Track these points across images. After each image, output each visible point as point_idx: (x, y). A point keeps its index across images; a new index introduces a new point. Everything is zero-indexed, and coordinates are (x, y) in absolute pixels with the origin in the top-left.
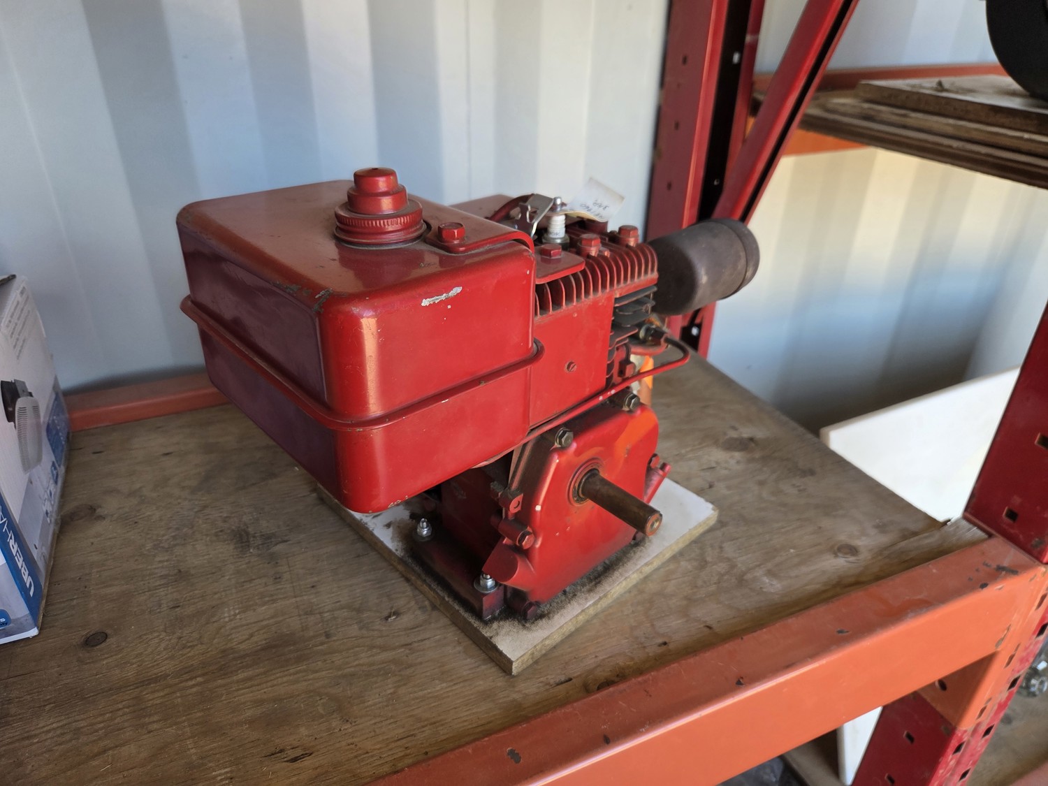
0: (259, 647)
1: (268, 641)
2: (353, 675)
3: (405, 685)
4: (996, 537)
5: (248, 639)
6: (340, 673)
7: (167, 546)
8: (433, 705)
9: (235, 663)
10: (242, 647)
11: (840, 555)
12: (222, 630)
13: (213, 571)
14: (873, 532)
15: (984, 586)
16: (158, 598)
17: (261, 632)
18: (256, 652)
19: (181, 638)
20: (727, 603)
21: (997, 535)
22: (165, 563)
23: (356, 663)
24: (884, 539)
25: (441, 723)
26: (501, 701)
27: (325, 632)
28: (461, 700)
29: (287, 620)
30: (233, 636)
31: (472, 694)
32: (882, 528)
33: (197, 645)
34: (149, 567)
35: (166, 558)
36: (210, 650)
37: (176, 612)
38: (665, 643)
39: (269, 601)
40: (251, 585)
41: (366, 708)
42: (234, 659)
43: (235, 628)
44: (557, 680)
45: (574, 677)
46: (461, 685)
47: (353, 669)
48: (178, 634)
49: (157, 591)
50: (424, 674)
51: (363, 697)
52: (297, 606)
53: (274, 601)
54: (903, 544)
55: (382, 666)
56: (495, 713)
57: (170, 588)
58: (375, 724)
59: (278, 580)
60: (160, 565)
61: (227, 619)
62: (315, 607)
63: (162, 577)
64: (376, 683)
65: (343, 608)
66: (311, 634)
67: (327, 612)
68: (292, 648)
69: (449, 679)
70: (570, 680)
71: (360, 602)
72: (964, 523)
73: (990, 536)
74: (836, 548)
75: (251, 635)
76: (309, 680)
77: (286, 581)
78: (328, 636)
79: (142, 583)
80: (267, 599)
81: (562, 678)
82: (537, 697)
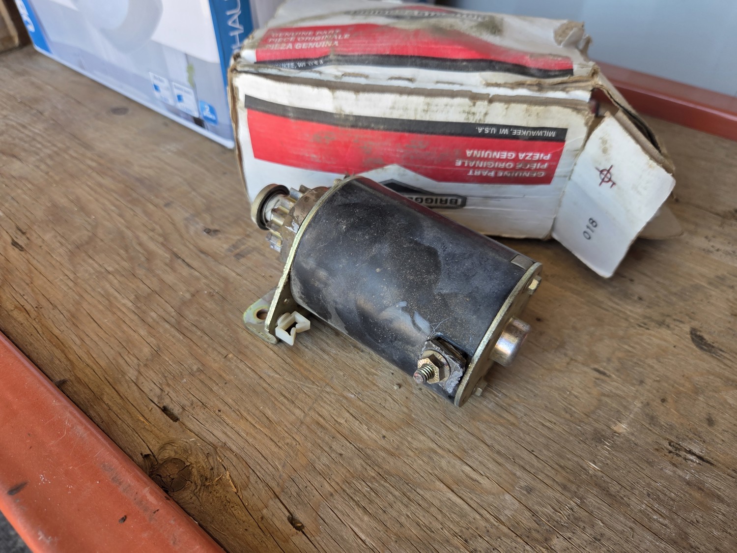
2: (123, 237)
5: (146, 168)
6: (124, 229)
10: (136, 168)
12: (152, 153)
18: (133, 177)
23: (139, 233)
26: (120, 361)
27: (171, 201)
29: (176, 176)
31: (124, 332)
41: (85, 262)
44: (171, 406)
45: (182, 423)
46: (135, 318)
47: (131, 235)
50: (140, 283)
58: (66, 275)
64: (118, 255)
65: (206, 199)
66: (166, 195)
68: (145, 192)
78: (167, 204)
81: (176, 410)
82: (137, 394)
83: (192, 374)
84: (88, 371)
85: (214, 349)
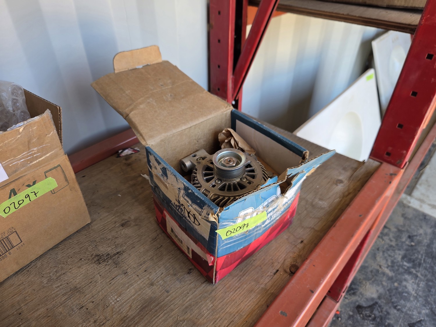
0: (138, 310)
1: (140, 306)
2: (190, 305)
3: (215, 300)
4: (383, 163)
5: (130, 309)
6: (184, 307)
7: (55, 278)
8: (232, 304)
9: (131, 323)
10: (130, 314)
11: (338, 184)
12: (114, 310)
13: (90, 281)
14: (343, 172)
15: (390, 183)
16: (69, 306)
17: (135, 302)
18: (138, 313)
19: (95, 322)
20: (313, 216)
21: (383, 162)
22: (61, 287)
23: (188, 299)
24: (348, 173)
25: (240, 310)
26: (257, 291)
27: (165, 291)
28: (242, 297)
29: (144, 292)
30: (122, 310)
31: (245, 293)
32: (345, 169)
33: (106, 322)
34: (53, 292)
35: (59, 284)
36: (114, 322)
37: (84, 310)
38: (302, 242)
39: (128, 286)
40: (115, 281)
41: (205, 318)
42: (129, 321)
43: (120, 306)
44: (274, 273)
45: (279, 269)
46: (238, 290)
47: (188, 303)
48: (92, 320)
49: (66, 303)
50: (221, 292)
51: (201, 314)
52: (144, 283)
53: (132, 285)
54: (355, 174)
55: (201, 295)
56: (258, 297)
57: (72, 299)
58: (213, 323)
59: (126, 274)
60: (59, 289)
61: (113, 303)
62: (153, 281)
63: (64, 295)
64: (202, 304)
65: (166, 276)
66: (160, 294)
67: (160, 280)
68: (154, 304)
69: (232, 290)
70: (278, 271)
71: (172, 270)
72: (371, 160)
73: (381, 163)
74: (335, 182)
75: (131, 306)
76: (172, 316)
77: (131, 273)
78: (168, 292)
79: (54, 302)
80: (127, 285)
81: (275, 271)
82: (270, 283)
83: (262, 268)
84: (262, 300)
85: (252, 263)
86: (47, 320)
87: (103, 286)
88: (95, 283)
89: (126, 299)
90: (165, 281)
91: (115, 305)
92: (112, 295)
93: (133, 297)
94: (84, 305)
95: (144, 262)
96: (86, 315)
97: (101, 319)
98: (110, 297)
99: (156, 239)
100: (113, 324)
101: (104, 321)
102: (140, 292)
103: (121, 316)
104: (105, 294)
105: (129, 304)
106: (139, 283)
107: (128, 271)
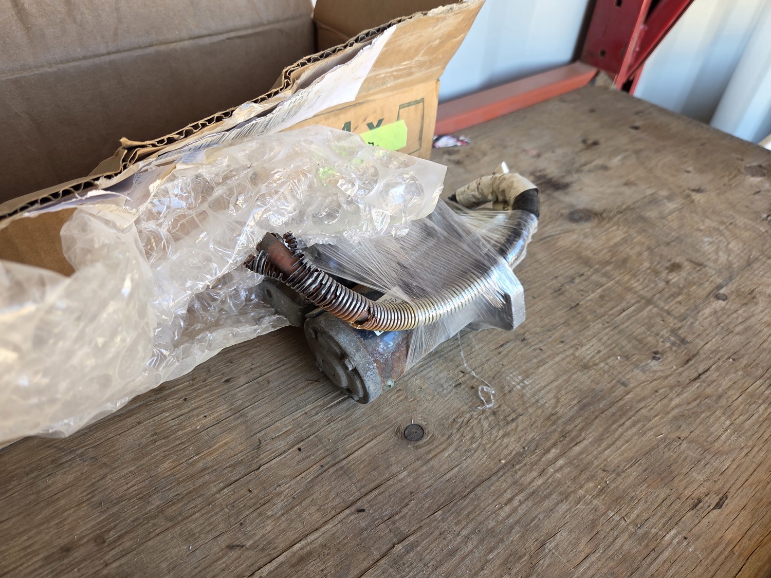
0: (576, 407)
1: (577, 400)
3: (732, 414)
9: (570, 427)
16: (432, 379)
17: (562, 393)
19: (494, 413)
30: (542, 402)
33: (517, 418)
36: (534, 419)
37: (463, 389)
39: (538, 362)
40: (507, 350)
42: (566, 423)
43: (534, 395)
49: (424, 372)
51: (712, 434)
52: (568, 362)
53: (544, 361)
55: (698, 401)
57: (433, 367)
59: (525, 341)
61: (519, 387)
62: (585, 361)
71: (617, 349)
77: (533, 341)
80: (535, 360)
86: (398, 397)
87: (487, 355)
88: (469, 348)
89: (543, 384)
90: (611, 364)
91: (524, 391)
92: (511, 373)
93: (556, 384)
94: (460, 381)
95: (554, 327)
96: (471, 399)
97: (504, 410)
98: (508, 375)
99: (560, 292)
100: (534, 423)
101: (513, 416)
102: (565, 377)
103: (543, 411)
104: (498, 369)
105: (553, 395)
106: (557, 359)
107: (528, 337)
